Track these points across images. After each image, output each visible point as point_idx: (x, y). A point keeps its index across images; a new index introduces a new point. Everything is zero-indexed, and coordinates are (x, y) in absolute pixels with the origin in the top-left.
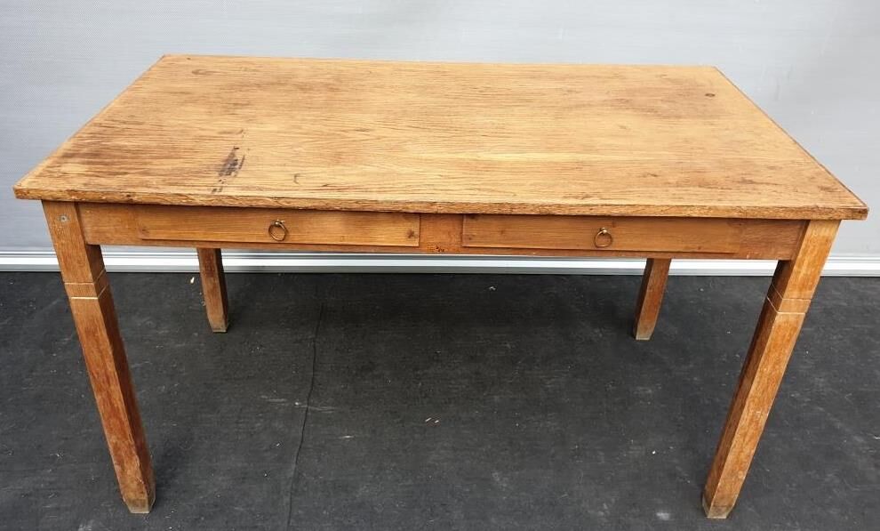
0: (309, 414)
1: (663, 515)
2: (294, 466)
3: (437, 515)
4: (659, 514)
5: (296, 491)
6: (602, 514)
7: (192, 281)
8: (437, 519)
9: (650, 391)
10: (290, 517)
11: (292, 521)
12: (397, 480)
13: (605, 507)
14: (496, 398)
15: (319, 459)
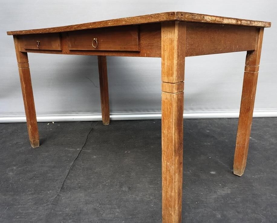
0: (82, 151)
1: (213, 173)
2: (73, 163)
3: (124, 174)
4: (211, 172)
5: (72, 169)
6: (189, 173)
7: (48, 124)
8: (124, 175)
9: (209, 144)
10: (68, 175)
11: (68, 176)
12: (112, 167)
13: (190, 171)
14: (152, 147)
15: (83, 162)
